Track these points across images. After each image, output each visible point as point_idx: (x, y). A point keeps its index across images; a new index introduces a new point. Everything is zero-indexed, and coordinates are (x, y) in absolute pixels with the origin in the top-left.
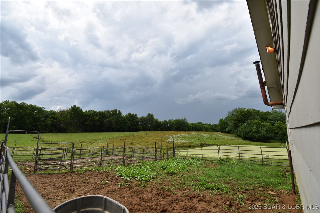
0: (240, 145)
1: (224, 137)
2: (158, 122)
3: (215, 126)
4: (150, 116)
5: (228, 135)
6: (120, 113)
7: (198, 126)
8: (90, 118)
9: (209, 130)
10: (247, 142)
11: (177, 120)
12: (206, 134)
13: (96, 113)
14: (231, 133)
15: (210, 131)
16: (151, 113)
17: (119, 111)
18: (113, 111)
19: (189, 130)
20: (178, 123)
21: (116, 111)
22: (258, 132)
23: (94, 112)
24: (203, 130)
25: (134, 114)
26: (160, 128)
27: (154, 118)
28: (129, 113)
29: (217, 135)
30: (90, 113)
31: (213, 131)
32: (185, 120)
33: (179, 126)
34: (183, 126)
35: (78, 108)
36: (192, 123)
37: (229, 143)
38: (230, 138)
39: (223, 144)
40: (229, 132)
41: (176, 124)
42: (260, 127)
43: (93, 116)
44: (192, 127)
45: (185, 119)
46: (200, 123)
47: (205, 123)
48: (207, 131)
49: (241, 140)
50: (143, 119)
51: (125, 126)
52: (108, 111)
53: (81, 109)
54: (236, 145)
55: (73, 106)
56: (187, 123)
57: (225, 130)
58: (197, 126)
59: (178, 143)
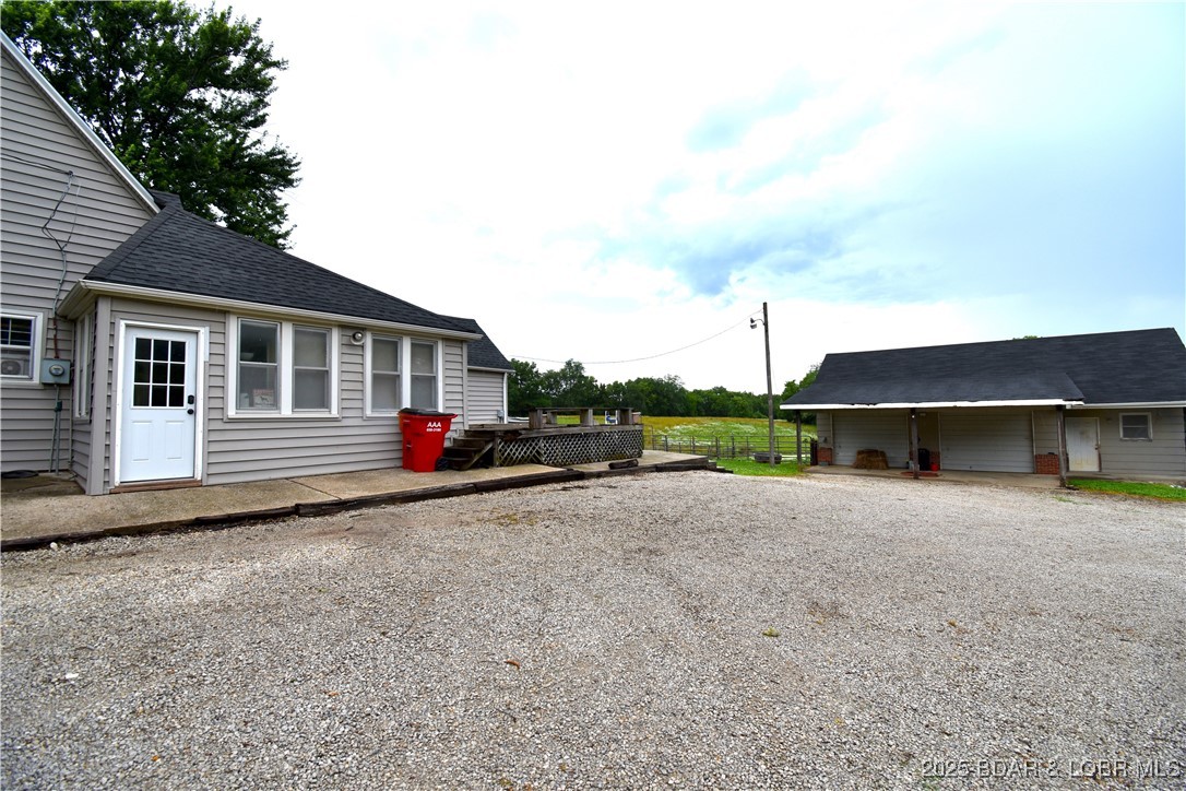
2: (597, 387)
4: (574, 370)
7: (714, 400)
9: (750, 412)
11: (650, 381)
15: (752, 417)
16: (575, 360)
19: (687, 413)
20: (654, 391)
24: (731, 413)
25: (527, 364)
27: (585, 374)
32: (677, 382)
33: (657, 399)
34: (669, 399)
41: (650, 394)
44: (698, 402)
45: (676, 377)
46: (721, 390)
47: (737, 391)
48: (742, 416)
50: (552, 378)
56: (682, 390)
58: (712, 399)
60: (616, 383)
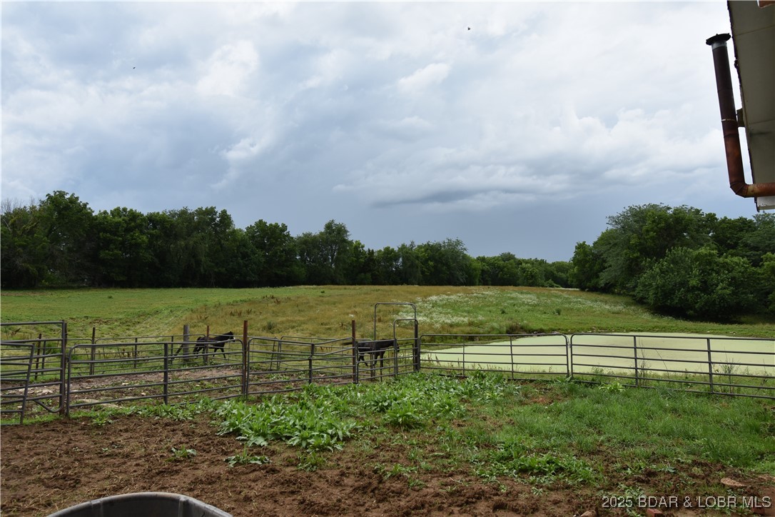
0: (639, 331)
1: (589, 303)
2: (364, 253)
3: (560, 267)
4: (335, 233)
5: (603, 297)
6: (225, 218)
7: (501, 269)
8: (120, 239)
9: (540, 281)
10: (666, 321)
11: (428, 248)
12: (529, 296)
13: (138, 221)
14: (613, 293)
15: (543, 286)
16: (337, 222)
17: (224, 212)
18: (200, 212)
19: (470, 282)
20: (431, 258)
21: (211, 211)
22: (706, 287)
23: (134, 216)
24: (519, 282)
25: (276, 226)
26: (369, 275)
27: (350, 239)
28: (261, 221)
29: (567, 298)
30: (117, 219)
31: (552, 286)
32: (459, 247)
33: (435, 267)
34: (449, 267)
35: (73, 200)
36: (481, 256)
37: (604, 326)
38: (607, 307)
39: (586, 327)
40: (607, 289)
41: (427, 261)
42: (713, 270)
43: (128, 230)
44: (483, 271)
45: (458, 243)
46: (508, 257)
47: (526, 258)
48: (531, 285)
49: (646, 316)
50: (308, 243)
51: (246, 266)
52: (184, 213)
53: (85, 205)
54: (627, 331)
55: (52, 194)
56: (465, 257)
57: (593, 281)
58: (499, 267)
59: (431, 325)
60: (387, 249)
